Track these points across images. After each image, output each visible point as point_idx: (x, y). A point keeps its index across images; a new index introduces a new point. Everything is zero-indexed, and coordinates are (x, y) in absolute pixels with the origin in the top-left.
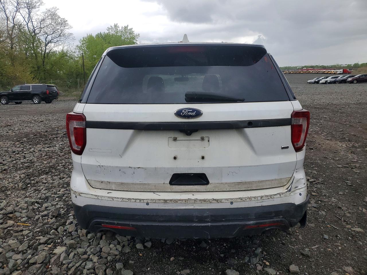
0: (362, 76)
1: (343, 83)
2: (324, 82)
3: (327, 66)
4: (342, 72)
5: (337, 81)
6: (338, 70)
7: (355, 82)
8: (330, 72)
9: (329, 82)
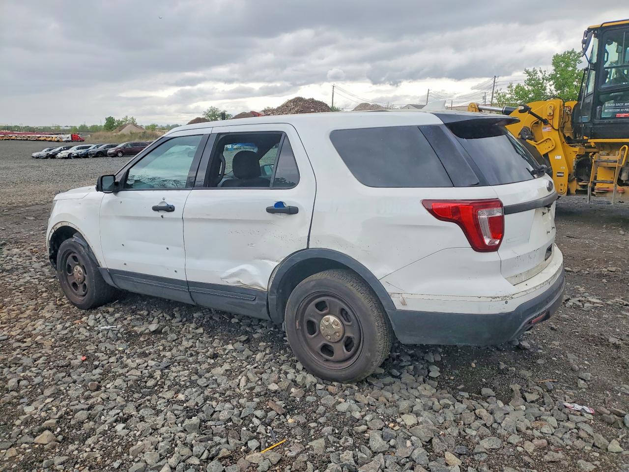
0: (127, 145)
1: (100, 157)
2: (67, 156)
3: (37, 128)
4: (70, 139)
5: (91, 155)
6: (62, 136)
7: (120, 155)
8: (49, 139)
9: (75, 155)
